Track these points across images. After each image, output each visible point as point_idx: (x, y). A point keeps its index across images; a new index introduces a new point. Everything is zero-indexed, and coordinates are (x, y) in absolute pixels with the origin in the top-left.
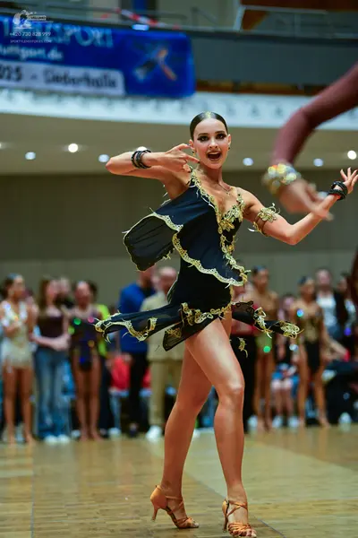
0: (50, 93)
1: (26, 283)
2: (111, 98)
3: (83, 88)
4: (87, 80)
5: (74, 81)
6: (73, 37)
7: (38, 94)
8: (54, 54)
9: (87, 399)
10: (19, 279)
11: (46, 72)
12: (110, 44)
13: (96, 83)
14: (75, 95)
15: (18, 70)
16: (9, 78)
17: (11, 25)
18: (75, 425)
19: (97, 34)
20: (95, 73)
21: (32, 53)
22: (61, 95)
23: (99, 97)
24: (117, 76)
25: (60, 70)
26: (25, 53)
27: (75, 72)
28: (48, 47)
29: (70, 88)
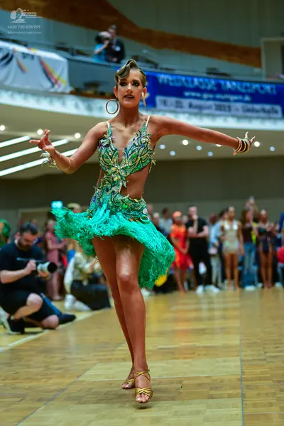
0: (246, 118)
1: (235, 211)
2: (275, 119)
3: (262, 114)
4: (264, 111)
5: (257, 111)
6: (256, 90)
7: (239, 118)
8: (247, 98)
9: (266, 267)
10: (231, 209)
11: (243, 107)
12: (275, 92)
13: (269, 112)
14: (258, 118)
15: (229, 107)
16: (225, 110)
17: (225, 84)
18: (260, 280)
19: (268, 88)
20: (267, 107)
21: (236, 97)
22: (250, 118)
23: (270, 118)
24: (278, 108)
25: (250, 106)
26: (233, 98)
27: (258, 107)
28: (243, 94)
29: (254, 115)
